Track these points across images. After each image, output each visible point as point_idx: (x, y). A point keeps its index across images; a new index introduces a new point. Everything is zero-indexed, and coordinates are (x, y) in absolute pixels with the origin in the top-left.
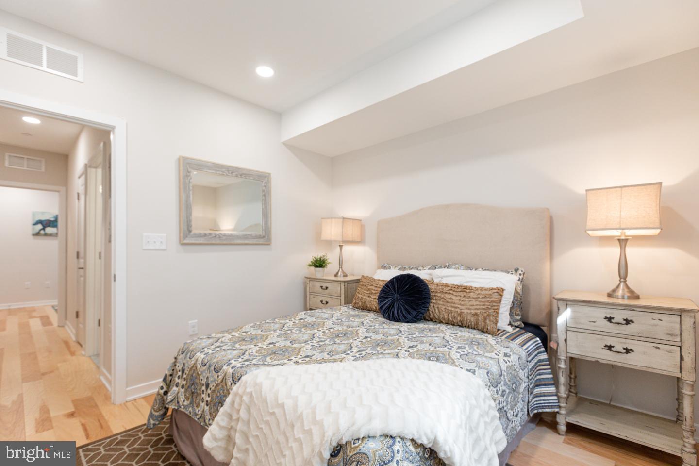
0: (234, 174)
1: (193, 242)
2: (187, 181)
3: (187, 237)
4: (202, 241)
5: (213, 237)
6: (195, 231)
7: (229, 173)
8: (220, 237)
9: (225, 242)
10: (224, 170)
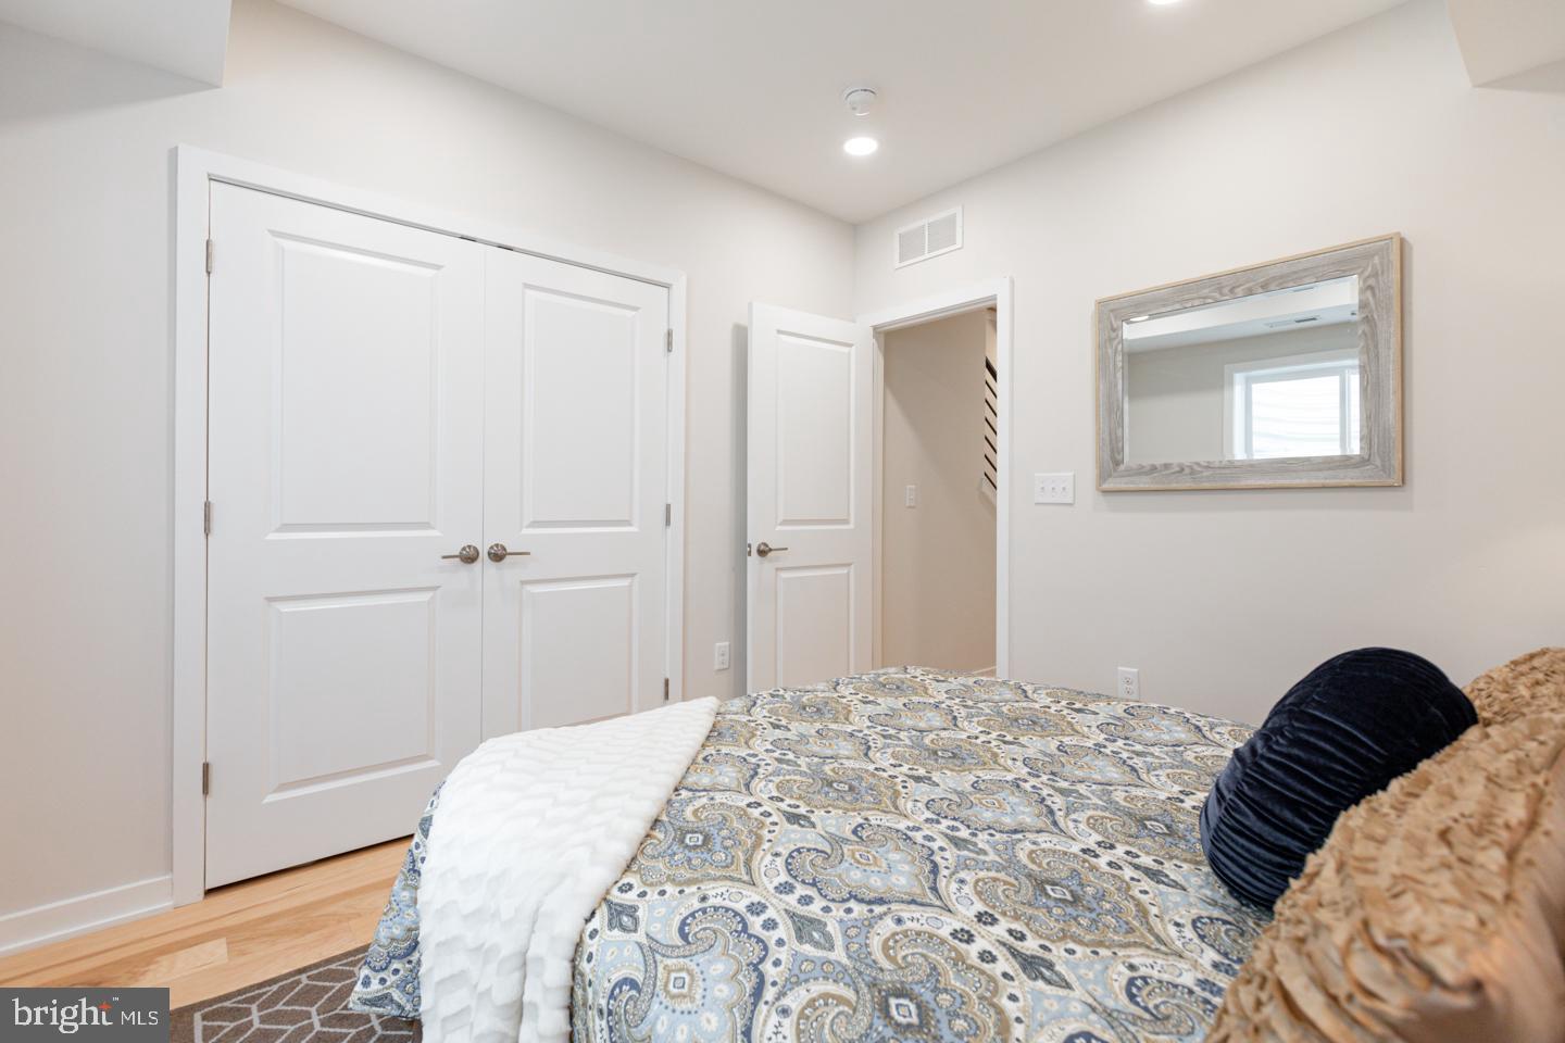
0: (1239, 291)
1: (1123, 486)
2: (1110, 351)
3: (1110, 476)
4: (1144, 483)
5: (1174, 473)
6: (1129, 459)
7: (1222, 294)
8: (1193, 472)
9: (1206, 485)
10: (1205, 292)
